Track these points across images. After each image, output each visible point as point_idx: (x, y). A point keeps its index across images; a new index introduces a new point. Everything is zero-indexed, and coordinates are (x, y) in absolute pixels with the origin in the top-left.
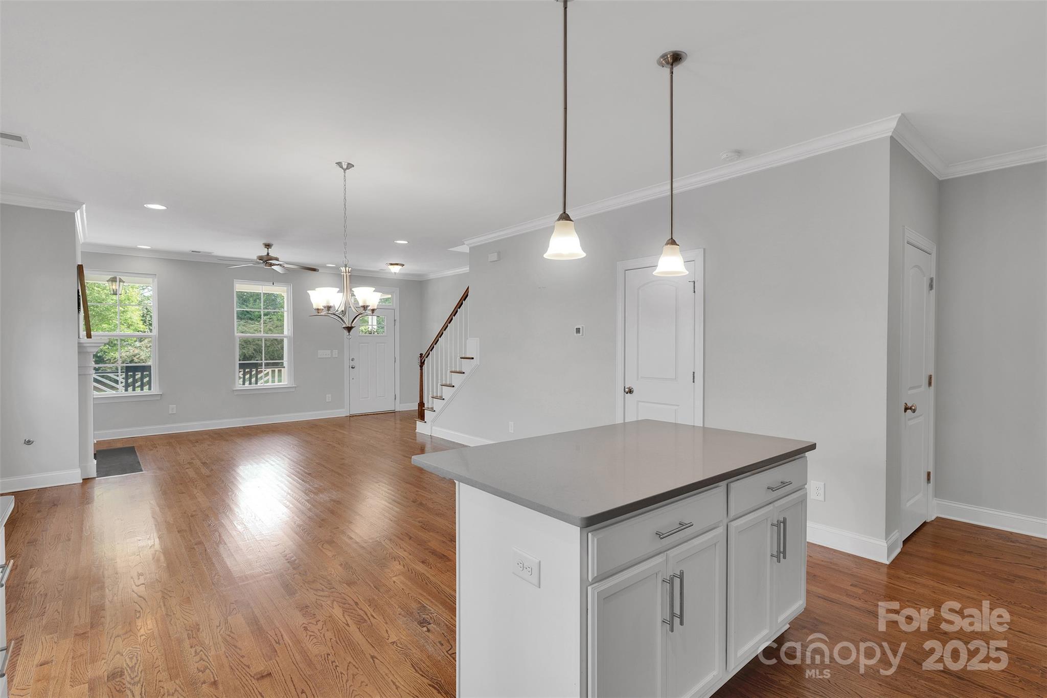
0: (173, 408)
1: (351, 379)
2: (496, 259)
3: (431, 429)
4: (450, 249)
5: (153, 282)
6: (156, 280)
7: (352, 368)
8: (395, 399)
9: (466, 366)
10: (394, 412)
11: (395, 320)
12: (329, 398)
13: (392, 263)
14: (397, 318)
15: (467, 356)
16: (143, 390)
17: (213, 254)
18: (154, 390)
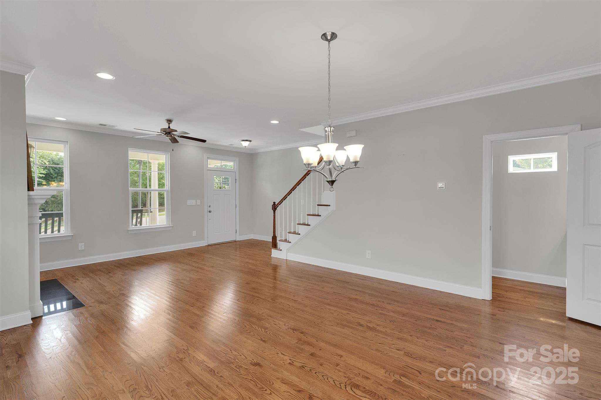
0: (81, 246)
1: (209, 220)
2: (355, 135)
3: (287, 255)
4: (299, 130)
5: (65, 147)
6: (68, 146)
7: (209, 212)
8: (236, 232)
9: (322, 210)
10: (235, 241)
11: (236, 179)
12: (194, 233)
13: (244, 139)
14: (237, 178)
15: (322, 204)
16: (46, 233)
17: (116, 128)
18: (66, 232)
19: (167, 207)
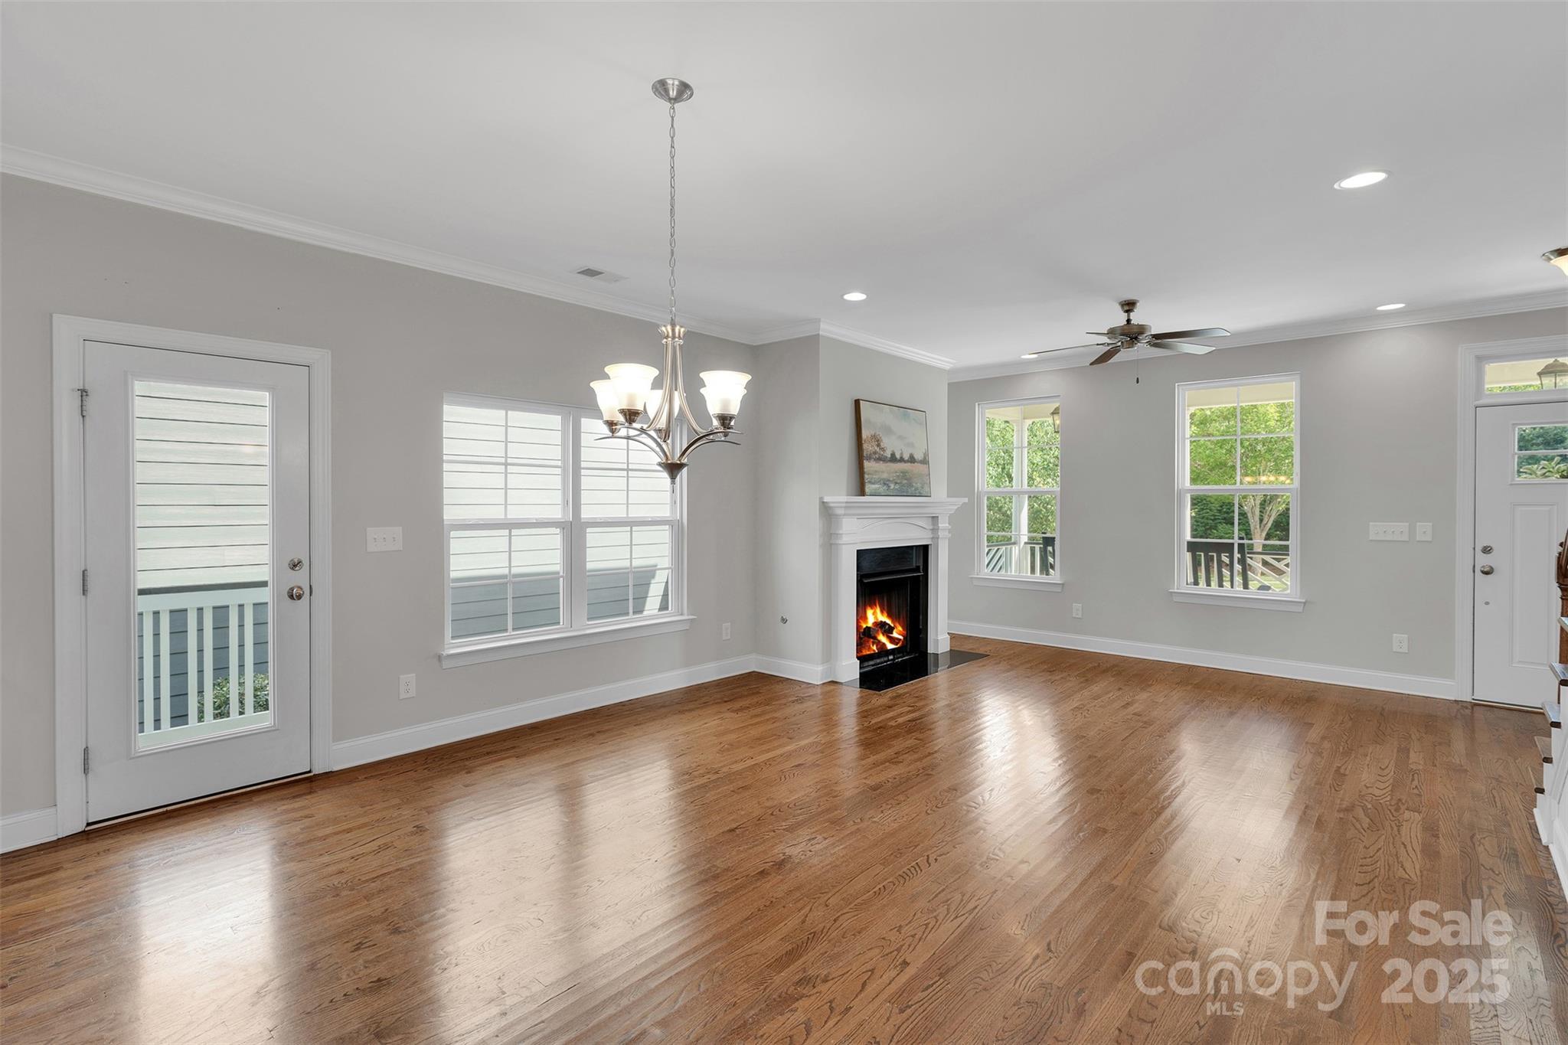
0: (1077, 610)
1: (1480, 603)
7: (1483, 572)
18: (1055, 576)
19: (1293, 542)
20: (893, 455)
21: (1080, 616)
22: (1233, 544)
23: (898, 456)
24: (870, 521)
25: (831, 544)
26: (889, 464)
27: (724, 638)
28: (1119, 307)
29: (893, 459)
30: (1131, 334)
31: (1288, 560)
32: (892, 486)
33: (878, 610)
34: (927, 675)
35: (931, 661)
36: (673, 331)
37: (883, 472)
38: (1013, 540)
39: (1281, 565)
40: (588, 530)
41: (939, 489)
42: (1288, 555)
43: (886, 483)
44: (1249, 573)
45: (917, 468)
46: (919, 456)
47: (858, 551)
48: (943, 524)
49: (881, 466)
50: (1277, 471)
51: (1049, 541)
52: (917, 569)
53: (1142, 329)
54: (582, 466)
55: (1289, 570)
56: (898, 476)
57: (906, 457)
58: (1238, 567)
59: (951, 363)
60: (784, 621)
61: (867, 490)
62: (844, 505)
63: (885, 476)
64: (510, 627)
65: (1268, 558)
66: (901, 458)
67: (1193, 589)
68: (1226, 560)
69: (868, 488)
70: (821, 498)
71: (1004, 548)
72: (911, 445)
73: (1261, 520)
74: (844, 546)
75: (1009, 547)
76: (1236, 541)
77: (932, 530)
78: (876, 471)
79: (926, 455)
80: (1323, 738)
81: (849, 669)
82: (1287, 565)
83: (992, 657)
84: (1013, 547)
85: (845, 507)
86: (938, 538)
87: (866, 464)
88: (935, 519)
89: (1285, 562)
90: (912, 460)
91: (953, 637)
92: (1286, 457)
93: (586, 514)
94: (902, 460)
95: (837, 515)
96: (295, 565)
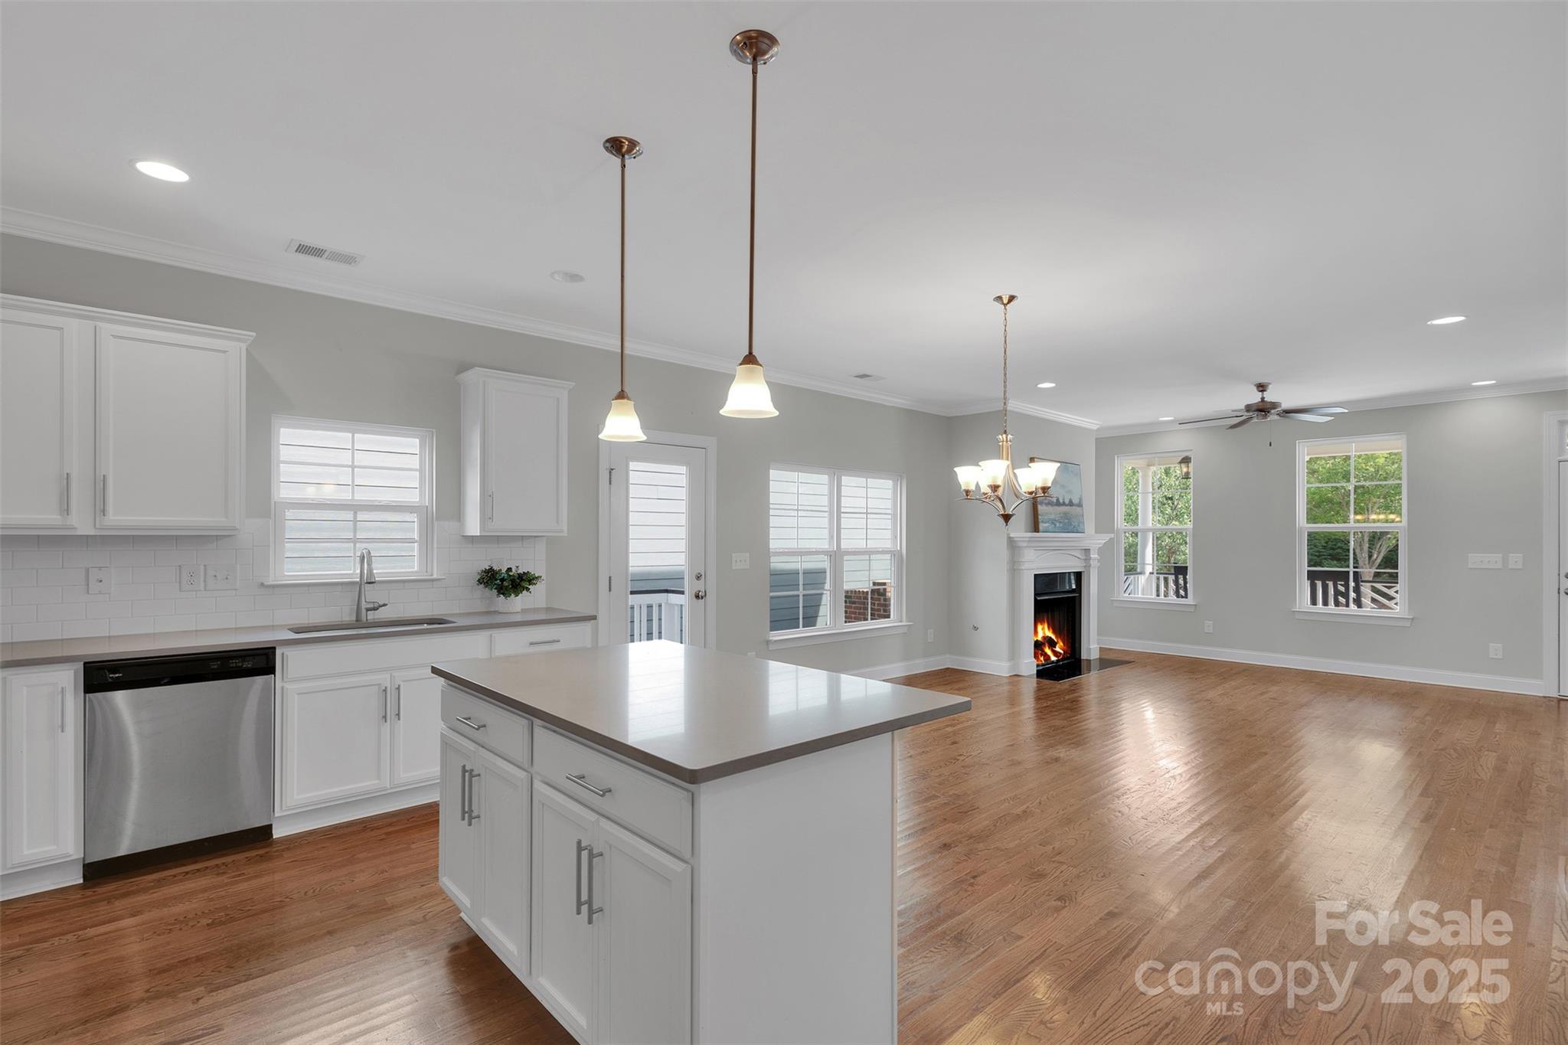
0: (1209, 626)
1: (1562, 618)
7: (1565, 593)
18: (1190, 600)
19: (1402, 570)
20: (1058, 500)
21: (1212, 631)
22: (1348, 572)
23: (1061, 501)
24: (1044, 552)
25: (1014, 570)
26: (1056, 507)
27: (929, 641)
28: (1255, 388)
29: (1058, 504)
30: (1263, 409)
31: (1398, 587)
32: (1058, 525)
33: (1046, 626)
34: (1081, 675)
35: (1084, 665)
36: (1007, 438)
37: (1051, 514)
38: (1138, 570)
39: (1391, 592)
40: (845, 558)
41: (1090, 526)
42: (1397, 583)
43: (1053, 522)
44: (1363, 599)
45: (1075, 510)
46: (1075, 501)
47: (1035, 575)
48: (1094, 555)
49: (1050, 509)
50: (1387, 508)
51: (1181, 571)
52: (1073, 591)
53: (1274, 405)
54: (842, 511)
55: (1398, 595)
56: (1061, 517)
57: (1067, 502)
58: (1352, 595)
59: (1097, 424)
60: (976, 628)
61: (1041, 528)
62: (1027, 539)
63: (1052, 517)
64: (801, 626)
65: (1379, 586)
66: (1064, 502)
67: (1313, 609)
68: (1342, 589)
69: (1042, 526)
70: (1008, 534)
71: (1132, 577)
72: (1070, 492)
73: (1370, 557)
74: (1025, 571)
75: (1136, 576)
76: (1351, 570)
77: (1085, 560)
78: (1047, 513)
79: (1081, 500)
80: (1427, 715)
81: (1029, 665)
82: (1397, 592)
83: (1137, 663)
84: (1140, 576)
85: (1029, 541)
86: (1090, 566)
87: (1039, 507)
88: (1087, 551)
89: (1395, 589)
90: (1071, 504)
91: (1101, 650)
92: (1396, 494)
93: (844, 545)
94: (1064, 504)
95: (1019, 547)
96: (698, 577)
